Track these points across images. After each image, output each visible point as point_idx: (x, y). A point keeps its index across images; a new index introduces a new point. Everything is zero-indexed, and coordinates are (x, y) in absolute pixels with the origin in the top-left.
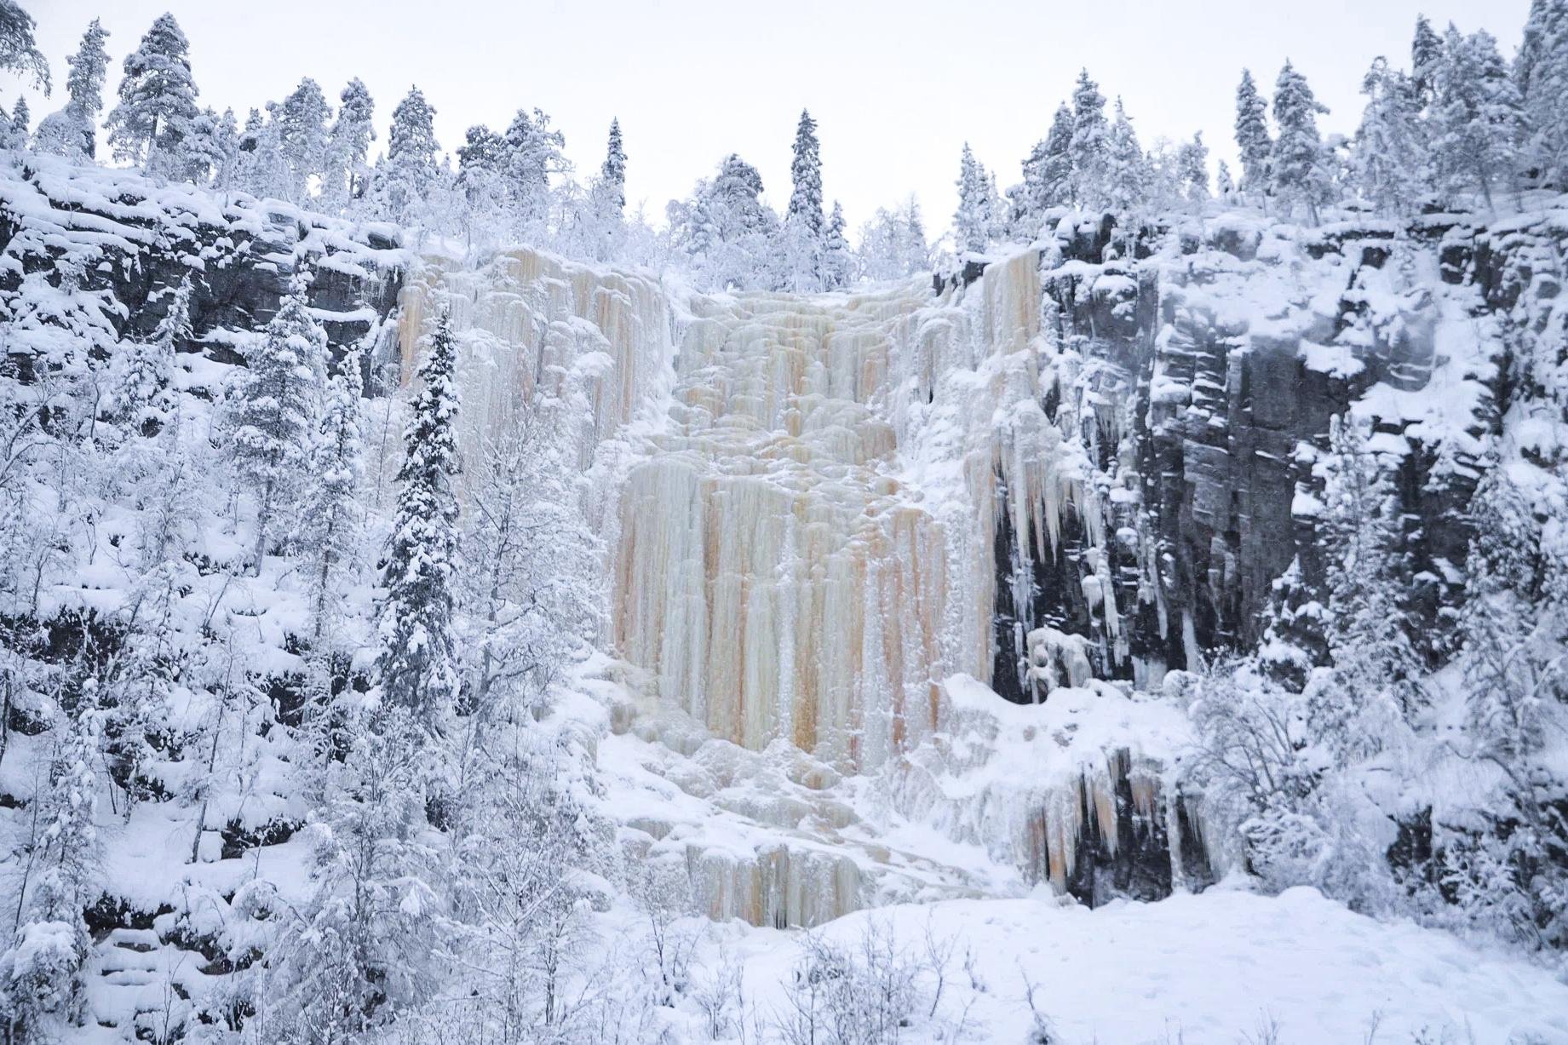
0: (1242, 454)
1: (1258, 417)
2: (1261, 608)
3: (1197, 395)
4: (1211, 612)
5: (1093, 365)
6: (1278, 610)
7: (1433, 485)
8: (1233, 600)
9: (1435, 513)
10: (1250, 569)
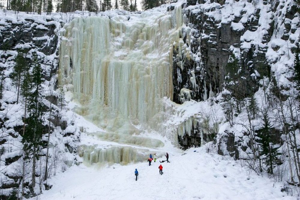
0: (219, 50)
1: (223, 41)
2: (223, 83)
3: (210, 38)
4: (214, 84)
5: (193, 30)
6: (226, 83)
7: (255, 55)
8: (218, 81)
9: (255, 61)
10: (221, 74)
